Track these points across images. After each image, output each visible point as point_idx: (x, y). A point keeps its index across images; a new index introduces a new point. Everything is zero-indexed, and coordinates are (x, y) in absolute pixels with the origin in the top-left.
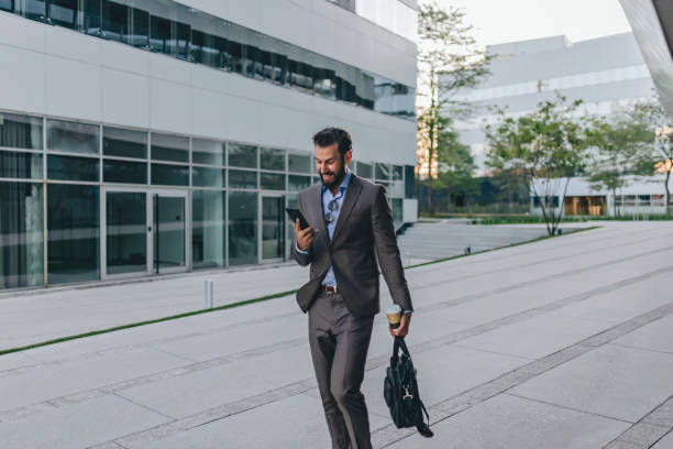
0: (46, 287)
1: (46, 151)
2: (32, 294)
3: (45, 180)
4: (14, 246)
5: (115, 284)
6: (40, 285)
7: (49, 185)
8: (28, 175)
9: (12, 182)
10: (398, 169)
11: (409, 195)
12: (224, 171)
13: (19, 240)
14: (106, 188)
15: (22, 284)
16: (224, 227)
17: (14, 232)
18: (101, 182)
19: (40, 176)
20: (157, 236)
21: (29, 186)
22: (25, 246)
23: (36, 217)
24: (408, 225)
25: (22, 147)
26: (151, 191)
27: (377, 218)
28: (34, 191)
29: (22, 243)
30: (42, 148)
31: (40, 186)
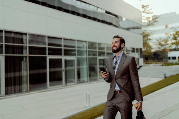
0: (29, 92)
1: (28, 45)
2: (23, 95)
3: (28, 55)
4: (17, 77)
5: (52, 90)
6: (27, 91)
7: (29, 57)
8: (22, 53)
9: (17, 56)
10: (137, 49)
11: (141, 57)
12: (87, 51)
13: (19, 74)
14: (49, 57)
15: (20, 91)
16: (87, 68)
17: (17, 71)
18: (47, 55)
19: (26, 53)
20: (66, 71)
21: (23, 57)
22: (21, 76)
23: (25, 68)
24: (141, 66)
25: (20, 44)
26: (63, 58)
27: (131, 68)
28: (24, 59)
29: (20, 75)
30: (27, 44)
31: (26, 57)
